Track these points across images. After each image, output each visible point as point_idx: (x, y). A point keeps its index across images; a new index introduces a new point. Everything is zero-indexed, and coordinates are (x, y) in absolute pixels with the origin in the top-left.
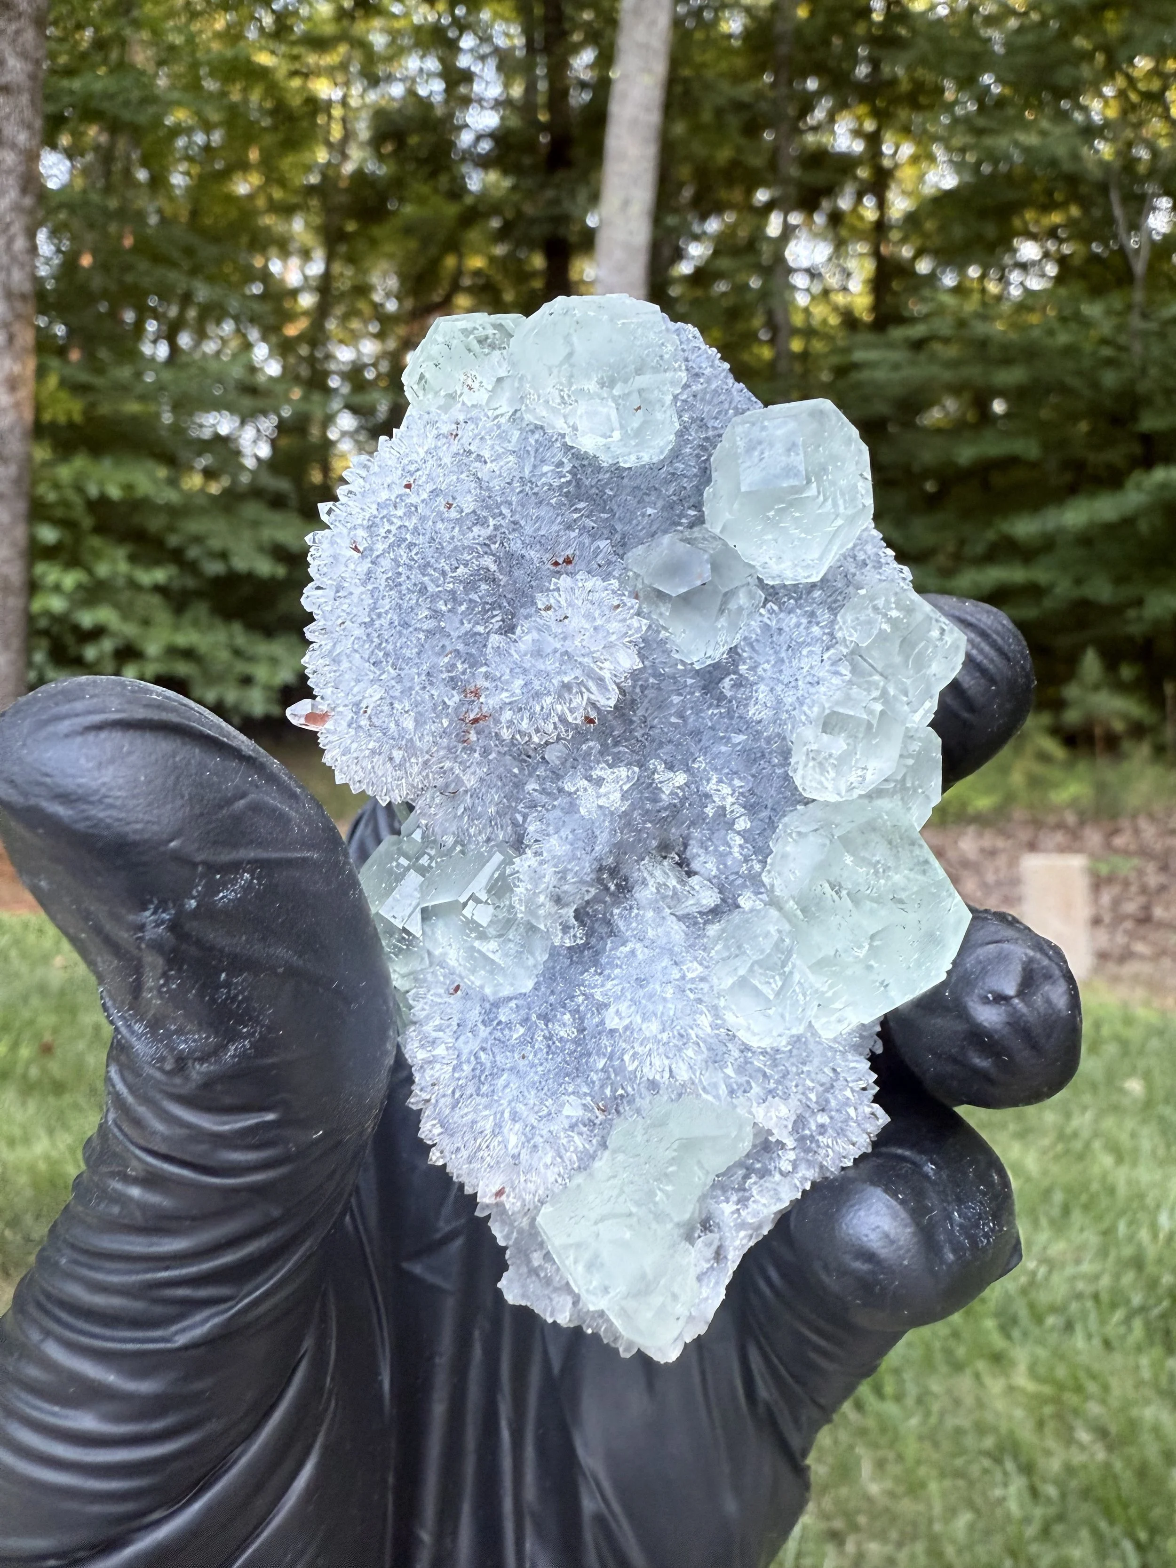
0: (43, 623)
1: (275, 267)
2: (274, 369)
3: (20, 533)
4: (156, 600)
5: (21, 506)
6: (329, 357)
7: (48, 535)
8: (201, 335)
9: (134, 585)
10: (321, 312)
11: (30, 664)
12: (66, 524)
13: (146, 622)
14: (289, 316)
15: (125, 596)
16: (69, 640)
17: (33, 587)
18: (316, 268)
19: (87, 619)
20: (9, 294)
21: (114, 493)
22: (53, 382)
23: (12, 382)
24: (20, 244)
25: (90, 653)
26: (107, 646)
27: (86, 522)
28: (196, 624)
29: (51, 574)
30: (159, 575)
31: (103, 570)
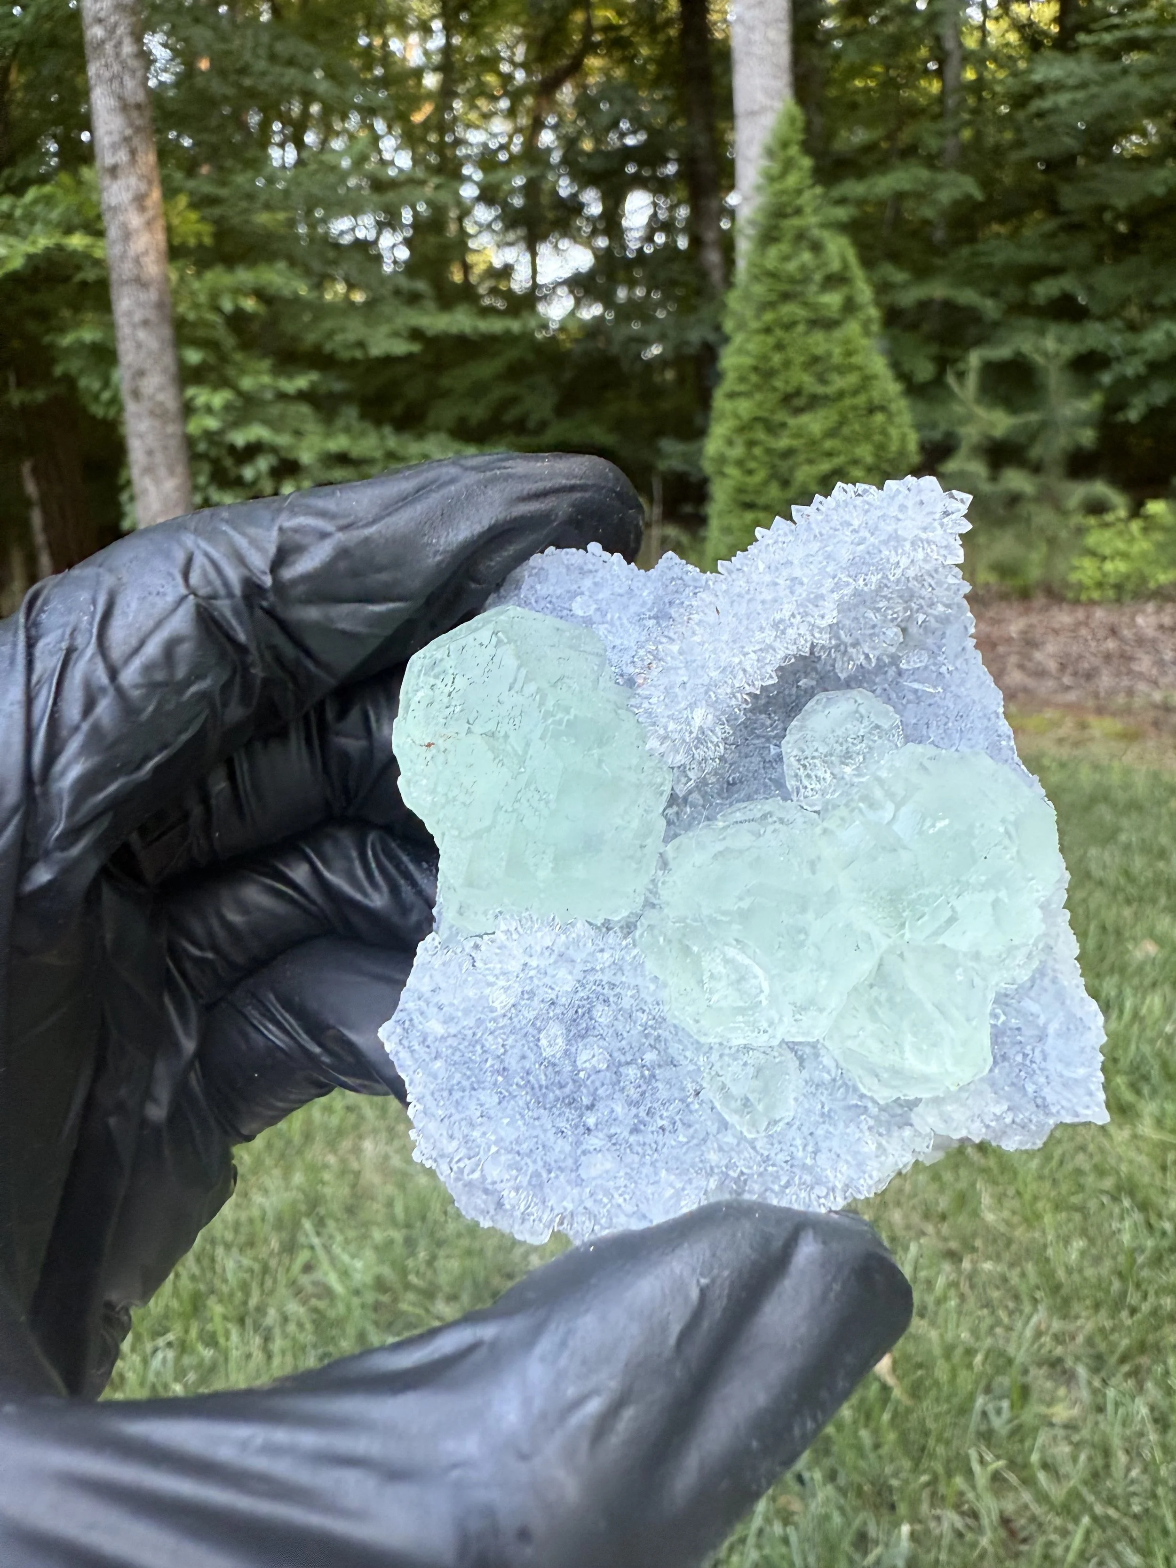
0: (202, 447)
1: (395, 46)
2: (404, 160)
3: (168, 359)
4: (305, 409)
5: (167, 332)
6: (459, 142)
7: (194, 356)
8: (327, 132)
9: (282, 396)
10: (446, 93)
11: (196, 488)
12: (208, 344)
13: (298, 433)
14: (415, 101)
15: (275, 410)
16: (228, 462)
17: (188, 410)
18: (436, 42)
19: (240, 438)
20: (125, 107)
21: (249, 304)
22: (182, 201)
23: (140, 200)
24: (128, 48)
25: (248, 473)
26: (263, 463)
27: (229, 341)
28: (347, 430)
29: (201, 396)
30: (302, 382)
31: (247, 383)
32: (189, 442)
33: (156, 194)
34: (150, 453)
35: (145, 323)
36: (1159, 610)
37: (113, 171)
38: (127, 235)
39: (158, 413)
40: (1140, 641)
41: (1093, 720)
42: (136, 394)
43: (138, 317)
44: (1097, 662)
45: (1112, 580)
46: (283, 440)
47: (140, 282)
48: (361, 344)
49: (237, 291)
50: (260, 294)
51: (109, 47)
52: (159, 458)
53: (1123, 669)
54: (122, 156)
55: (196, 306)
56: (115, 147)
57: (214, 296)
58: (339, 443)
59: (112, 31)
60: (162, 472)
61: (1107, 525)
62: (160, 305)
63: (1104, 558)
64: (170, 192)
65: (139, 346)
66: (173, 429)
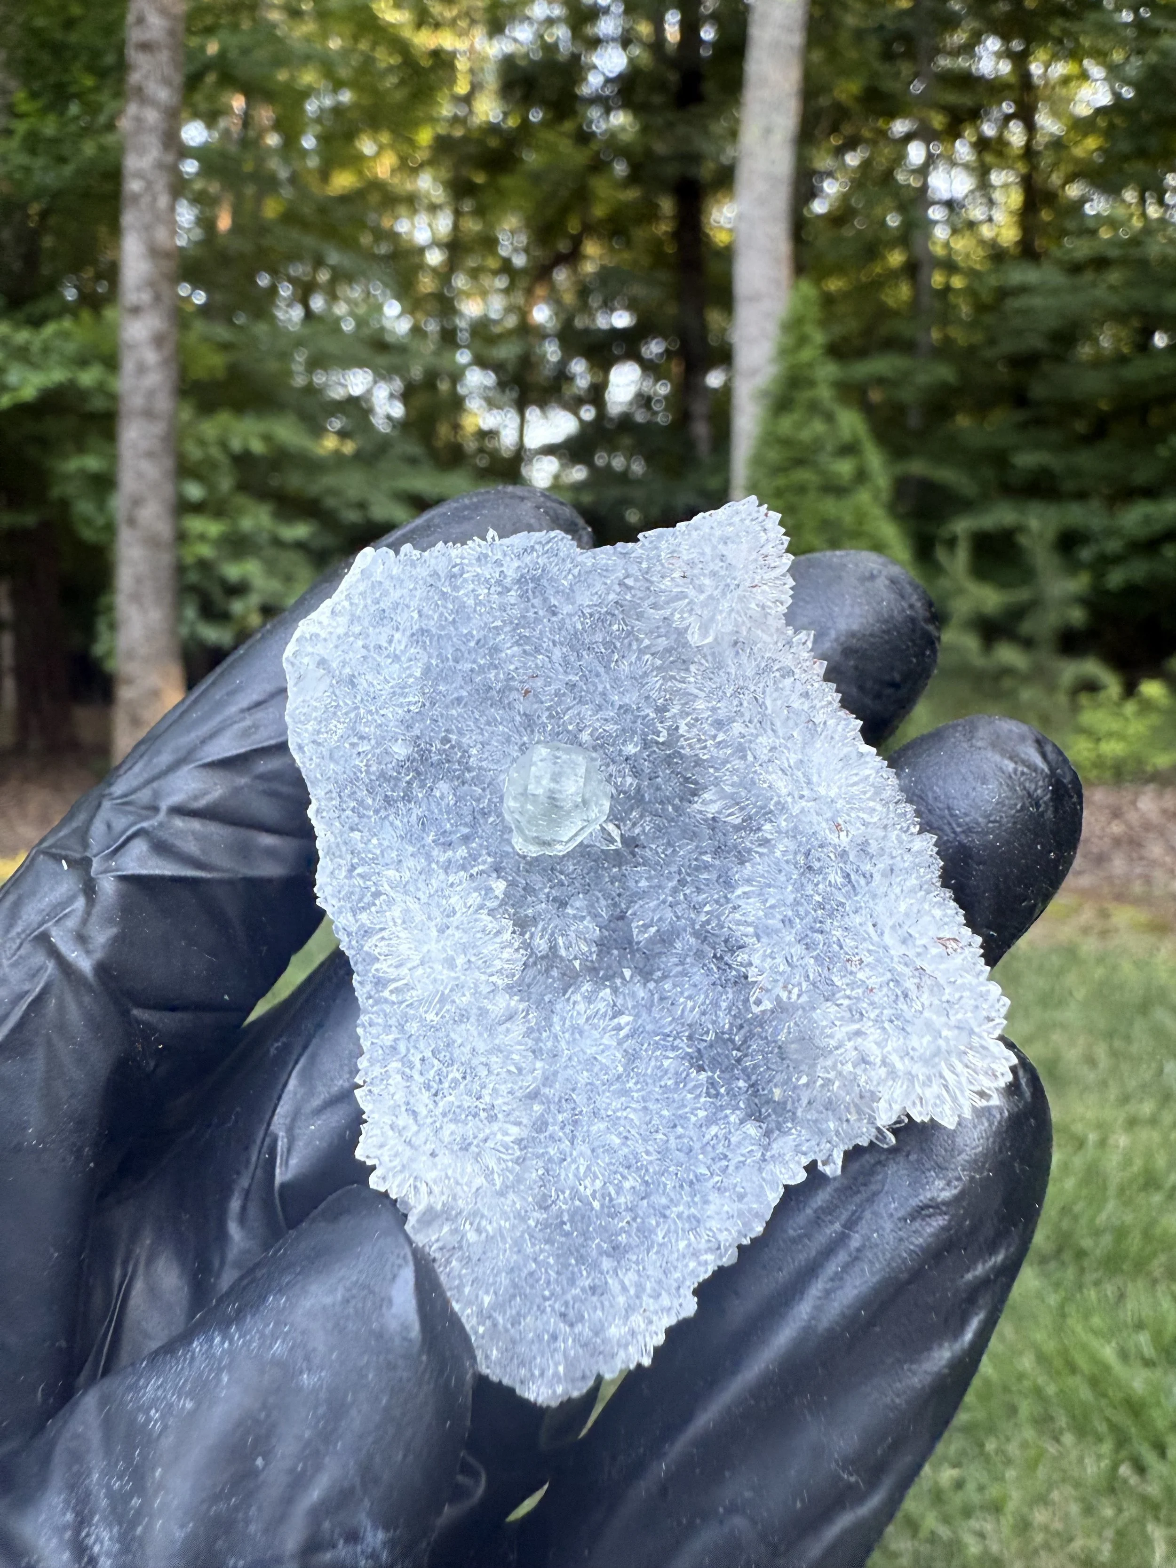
0: (193, 577)
1: (402, 227)
2: (403, 326)
3: (168, 490)
4: (299, 557)
5: (168, 463)
6: (457, 312)
7: (195, 491)
8: (333, 297)
9: (277, 542)
10: (449, 268)
12: (209, 482)
13: (288, 579)
16: (217, 594)
17: (182, 537)
18: (444, 224)
19: (233, 571)
20: (154, 252)
21: (257, 446)
23: (159, 341)
24: (163, 204)
25: (237, 607)
26: (252, 601)
29: (198, 524)
32: (181, 569)
33: (171, 332)
34: (139, 580)
35: (150, 454)
36: (1160, 795)
37: (136, 311)
38: (140, 371)
39: (152, 542)
40: (1147, 826)
41: (1111, 906)
42: (132, 522)
43: (143, 448)
44: (1105, 844)
45: (1109, 763)
47: (149, 414)
51: (144, 201)
52: (148, 589)
53: (1135, 855)
54: (146, 297)
55: (203, 444)
56: (139, 289)
57: (225, 435)
60: (149, 599)
61: (1098, 706)
62: (166, 439)
63: (1098, 740)
65: (140, 475)
66: (166, 559)
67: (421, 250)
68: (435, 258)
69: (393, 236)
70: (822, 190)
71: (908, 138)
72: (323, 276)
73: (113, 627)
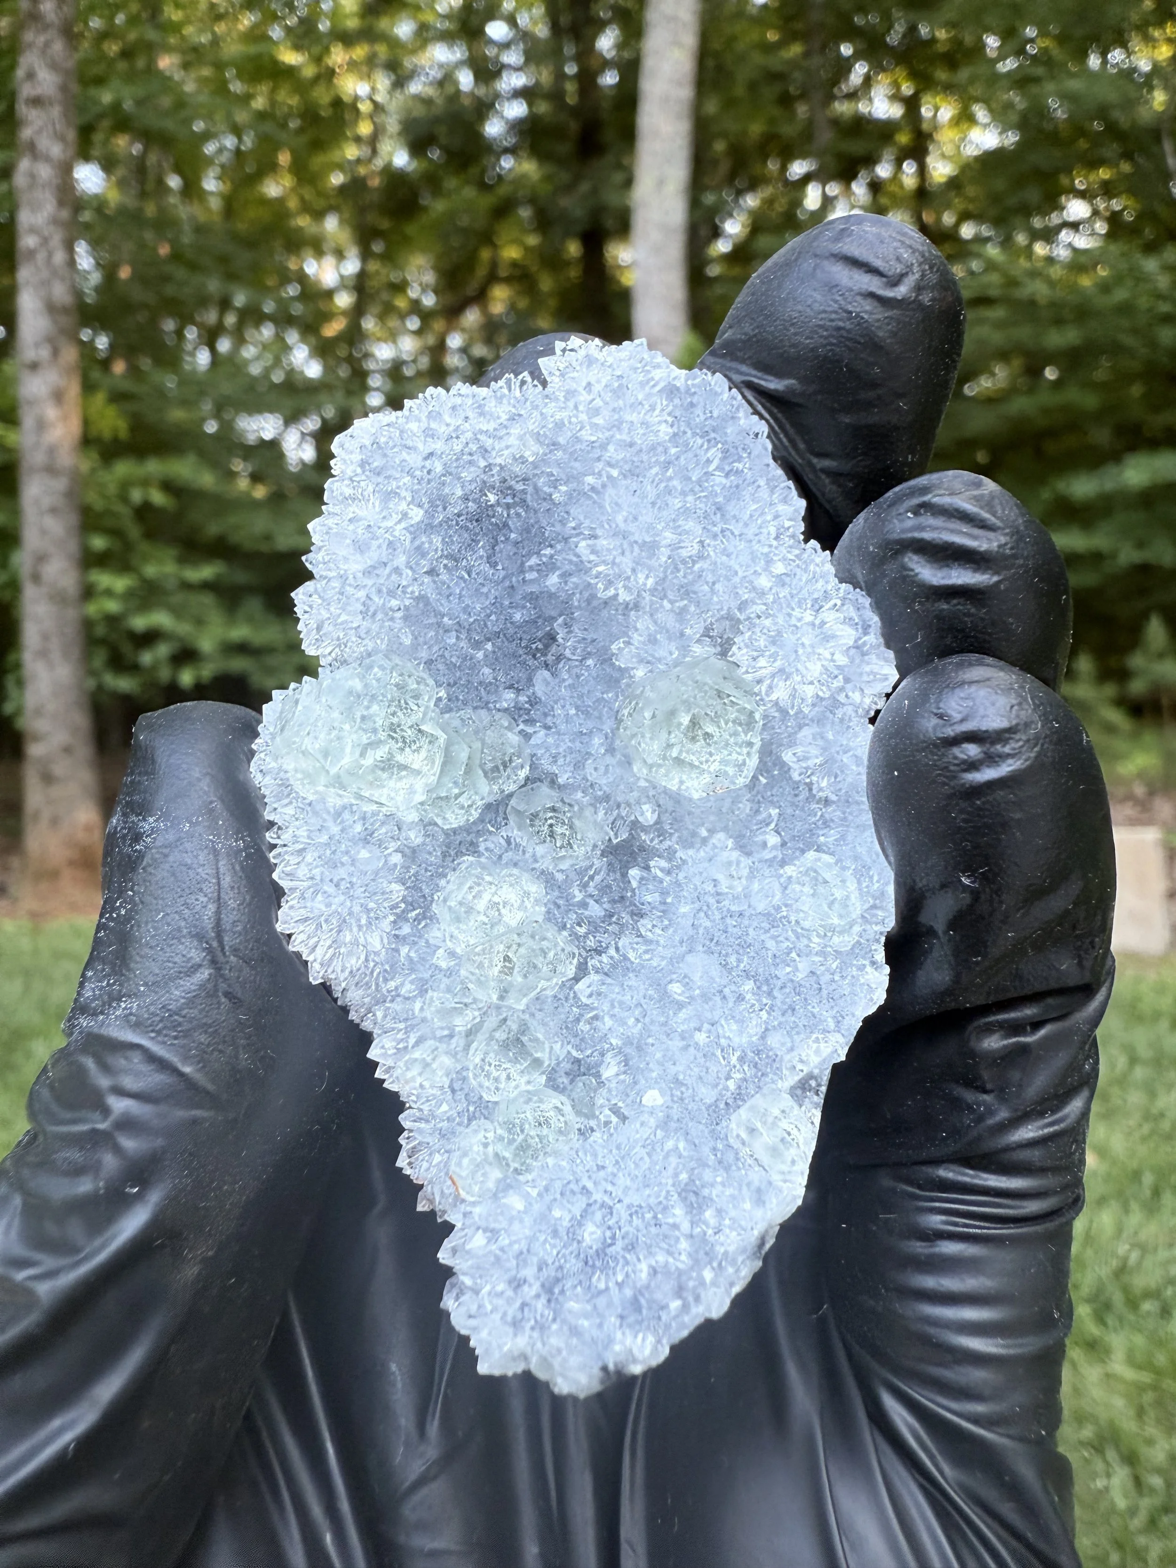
0: (100, 631)
1: (311, 267)
2: (314, 370)
3: (73, 546)
4: (208, 600)
5: (73, 519)
6: (367, 355)
7: (99, 543)
8: (240, 340)
9: (187, 586)
10: (358, 311)
11: (90, 673)
12: (115, 533)
13: (199, 622)
14: (327, 316)
15: (178, 598)
16: (125, 646)
17: (88, 592)
18: (352, 266)
19: (140, 623)
20: (51, 308)
21: (158, 498)
22: (100, 398)
23: (58, 396)
24: (59, 257)
25: (146, 658)
26: (163, 650)
27: (134, 532)
28: (250, 620)
29: (104, 579)
30: (206, 572)
31: (151, 570)
32: (88, 624)
33: (74, 389)
34: (45, 637)
35: (53, 511)
37: (34, 366)
38: (41, 425)
39: (58, 598)
42: (36, 578)
43: (47, 502)
46: (184, 629)
47: (51, 470)
48: (268, 537)
49: (145, 483)
50: (168, 486)
51: (41, 257)
52: (55, 645)
54: (45, 353)
55: (104, 497)
56: (37, 345)
57: (125, 486)
58: (240, 632)
59: (45, 241)
60: (56, 655)
62: (70, 494)
64: (88, 387)
65: (43, 532)
66: (72, 614)
67: (329, 294)
68: (344, 300)
69: (302, 278)
70: (723, 231)
71: (806, 179)
72: (230, 320)
73: (20, 683)
